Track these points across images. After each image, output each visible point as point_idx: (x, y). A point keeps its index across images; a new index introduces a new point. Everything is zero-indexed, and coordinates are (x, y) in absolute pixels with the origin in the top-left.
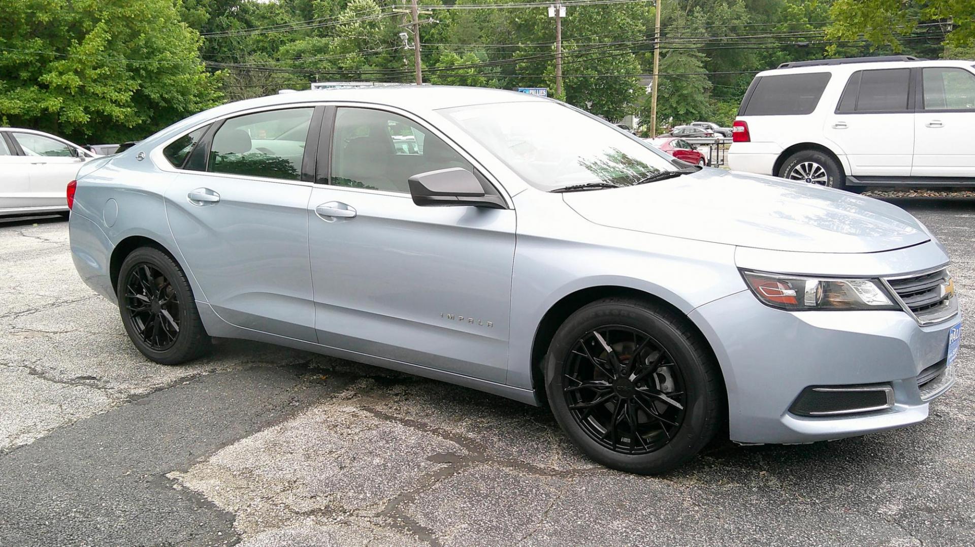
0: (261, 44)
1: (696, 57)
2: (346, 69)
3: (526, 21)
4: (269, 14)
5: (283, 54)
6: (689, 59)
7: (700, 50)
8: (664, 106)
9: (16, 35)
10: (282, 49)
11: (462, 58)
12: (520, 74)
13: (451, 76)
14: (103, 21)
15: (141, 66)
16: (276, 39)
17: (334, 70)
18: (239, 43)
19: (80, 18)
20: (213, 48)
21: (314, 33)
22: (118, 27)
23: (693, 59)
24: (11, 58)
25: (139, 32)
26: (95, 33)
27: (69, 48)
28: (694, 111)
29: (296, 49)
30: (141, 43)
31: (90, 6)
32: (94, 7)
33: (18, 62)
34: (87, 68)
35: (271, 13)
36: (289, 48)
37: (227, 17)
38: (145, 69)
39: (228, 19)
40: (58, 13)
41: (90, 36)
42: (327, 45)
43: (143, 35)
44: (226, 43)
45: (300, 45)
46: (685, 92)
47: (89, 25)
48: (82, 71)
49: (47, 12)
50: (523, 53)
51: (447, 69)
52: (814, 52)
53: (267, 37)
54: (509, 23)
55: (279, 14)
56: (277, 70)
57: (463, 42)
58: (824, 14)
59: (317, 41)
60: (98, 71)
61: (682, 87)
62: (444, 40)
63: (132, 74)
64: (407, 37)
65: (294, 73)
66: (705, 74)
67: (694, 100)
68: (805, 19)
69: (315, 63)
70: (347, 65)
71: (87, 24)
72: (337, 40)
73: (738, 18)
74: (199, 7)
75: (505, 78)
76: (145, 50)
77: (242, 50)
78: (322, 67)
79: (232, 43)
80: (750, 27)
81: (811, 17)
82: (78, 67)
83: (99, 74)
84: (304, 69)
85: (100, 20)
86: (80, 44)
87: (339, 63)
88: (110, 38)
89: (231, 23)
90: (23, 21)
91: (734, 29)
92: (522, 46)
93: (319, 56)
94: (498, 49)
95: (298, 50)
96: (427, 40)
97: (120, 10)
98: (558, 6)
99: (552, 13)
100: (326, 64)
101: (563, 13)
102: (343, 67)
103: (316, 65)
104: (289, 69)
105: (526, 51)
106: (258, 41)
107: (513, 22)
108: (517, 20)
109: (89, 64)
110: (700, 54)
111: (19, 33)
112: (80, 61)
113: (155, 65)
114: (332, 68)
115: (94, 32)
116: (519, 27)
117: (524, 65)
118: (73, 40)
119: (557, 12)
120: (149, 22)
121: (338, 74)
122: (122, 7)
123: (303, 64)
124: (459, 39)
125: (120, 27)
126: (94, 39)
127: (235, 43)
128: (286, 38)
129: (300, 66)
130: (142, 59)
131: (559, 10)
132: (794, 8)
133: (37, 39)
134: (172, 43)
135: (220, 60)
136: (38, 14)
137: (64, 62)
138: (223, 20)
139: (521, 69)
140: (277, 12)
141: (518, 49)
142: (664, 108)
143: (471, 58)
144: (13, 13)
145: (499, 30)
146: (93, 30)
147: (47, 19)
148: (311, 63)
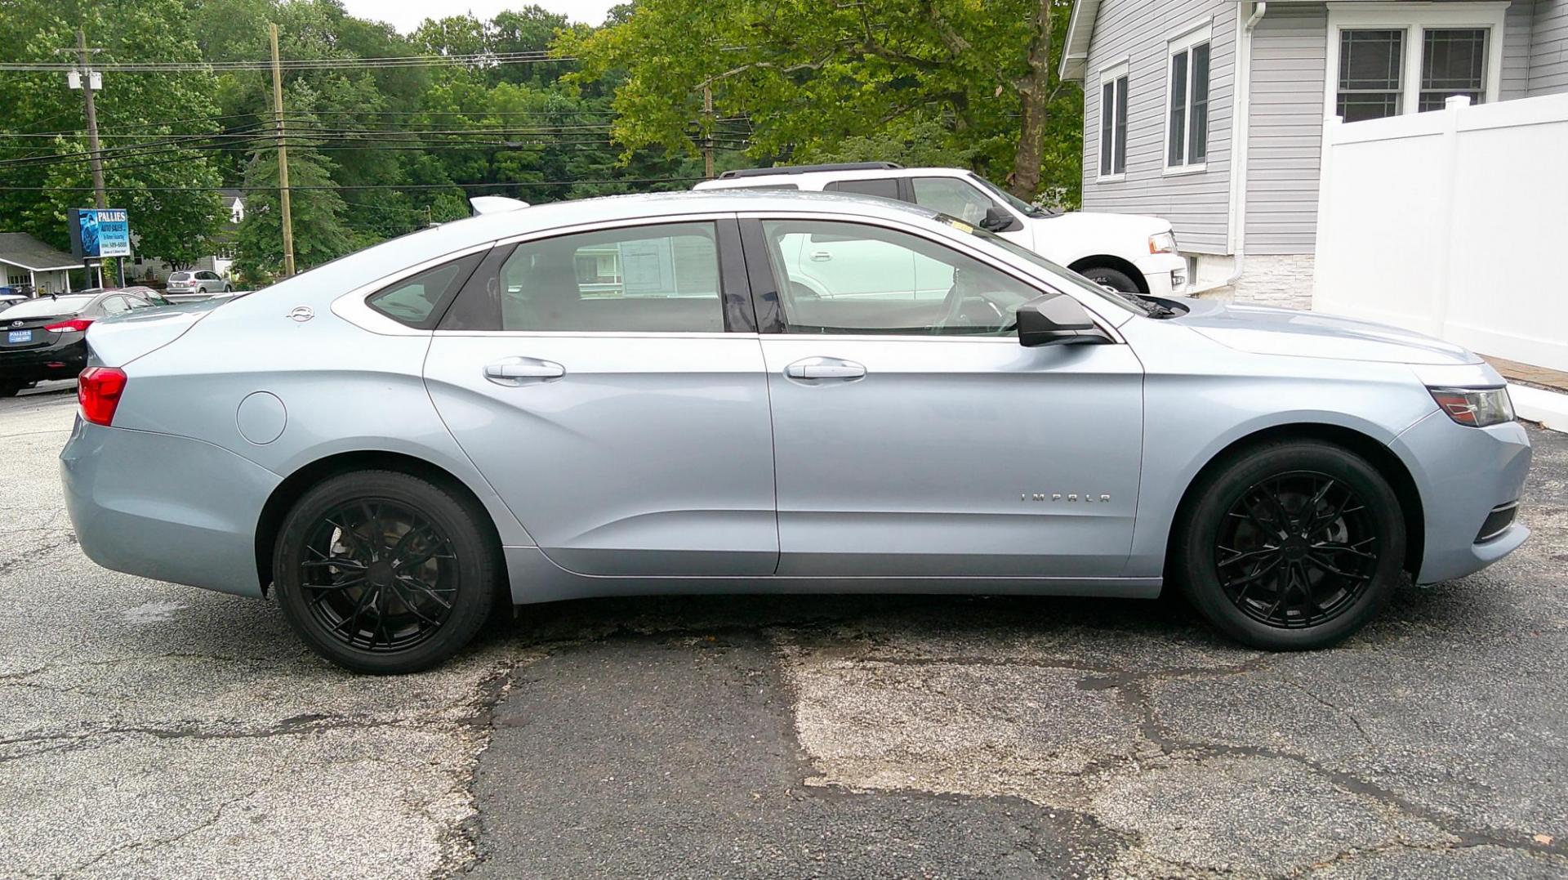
1: (316, 161)
6: (306, 165)
7: (322, 150)
8: (273, 240)
23: (312, 165)
28: (324, 249)
46: (306, 218)
52: (476, 157)
58: (482, 101)
61: (299, 209)
66: (334, 189)
67: (323, 231)
68: (455, 107)
73: (367, 101)
80: (384, 116)
81: (463, 104)
91: (360, 118)
98: (86, 69)
99: (75, 82)
101: (96, 83)
110: (322, 157)
119: (85, 80)
131: (88, 78)
132: (437, 90)
142: (274, 243)
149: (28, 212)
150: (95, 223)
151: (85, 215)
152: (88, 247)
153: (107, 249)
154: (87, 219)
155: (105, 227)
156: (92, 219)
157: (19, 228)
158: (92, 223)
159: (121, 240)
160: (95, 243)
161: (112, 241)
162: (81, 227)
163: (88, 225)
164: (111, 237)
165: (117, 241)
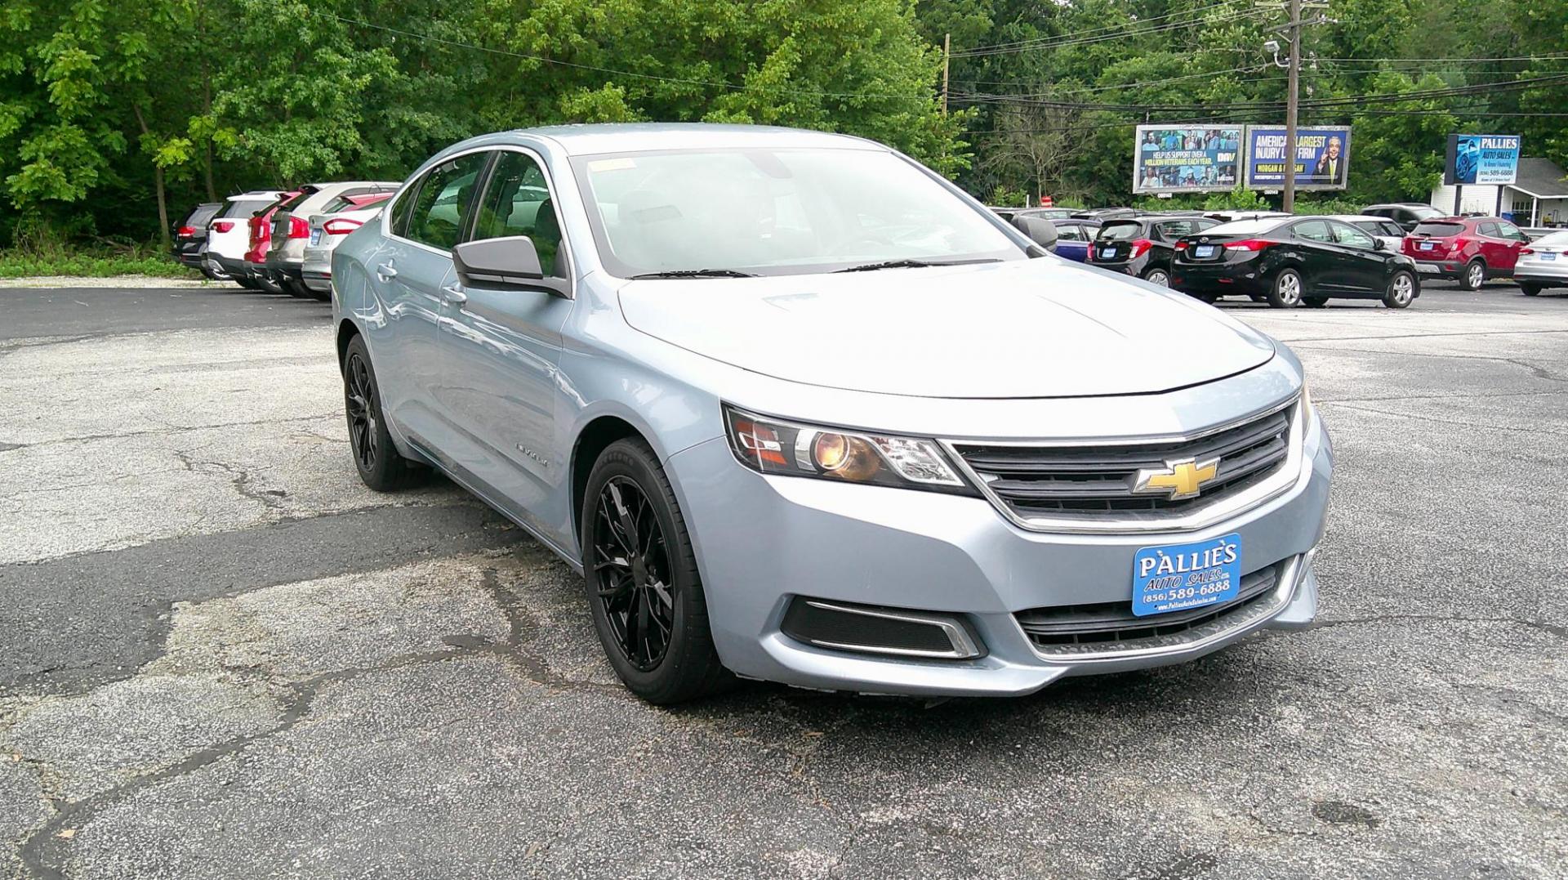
0: (1077, 65)
2: (1207, 104)
3: (1548, 17)
4: (1095, 17)
5: (1107, 81)
9: (678, 56)
10: (1107, 71)
11: (1415, 82)
12: (1526, 111)
13: (1389, 115)
14: (793, 35)
15: (842, 100)
16: (1102, 56)
17: (1187, 104)
18: (1034, 63)
19: (764, 31)
20: (994, 73)
21: (1164, 45)
22: (814, 43)
24: (669, 89)
25: (845, 50)
26: (781, 52)
27: (744, 76)
29: (1129, 70)
30: (847, 65)
31: (777, 13)
32: (782, 15)
33: (677, 95)
34: (765, 104)
35: (1099, 14)
36: (1117, 70)
37: (1021, 22)
38: (847, 104)
39: (1021, 26)
40: (733, 24)
41: (773, 57)
42: (1180, 65)
43: (848, 53)
44: (1014, 64)
45: (1137, 64)
47: (774, 40)
48: (759, 109)
49: (718, 25)
50: (1536, 73)
51: (1385, 100)
53: (1088, 53)
54: (1515, 21)
55: (1112, 15)
56: (1095, 106)
57: (1425, 54)
59: (1166, 58)
60: (780, 109)
62: (1393, 52)
63: (828, 112)
64: (1278, 47)
65: (1118, 110)
69: (1157, 95)
70: (1211, 97)
71: (772, 38)
72: (1200, 54)
74: (978, 9)
75: (1497, 117)
76: (850, 77)
77: (1038, 75)
78: (1167, 100)
79: (1023, 63)
82: (752, 103)
83: (782, 113)
84: (1137, 103)
85: (789, 33)
86: (759, 69)
87: (1197, 94)
88: (800, 60)
89: (1025, 32)
90: (687, 37)
92: (1537, 60)
93: (1164, 82)
94: (1489, 67)
95: (1131, 74)
96: (1360, 52)
97: (819, 18)
100: (1174, 95)
102: (1203, 100)
103: (1158, 96)
104: (1113, 103)
105: (1543, 69)
106: (1074, 61)
107: (1522, 19)
108: (1531, 13)
109: (769, 98)
111: (682, 55)
112: (757, 94)
113: (859, 99)
114: (1183, 102)
115: (778, 51)
116: (1534, 27)
117: (1537, 94)
118: (751, 64)
120: (860, 34)
121: (1194, 111)
122: (823, 13)
123: (1136, 95)
124: (1418, 51)
125: (816, 43)
126: (777, 61)
127: (1027, 64)
128: (1119, 54)
129: (1131, 100)
130: (845, 89)
133: (704, 62)
134: (889, 67)
135: (1002, 91)
136: (705, 28)
137: (736, 95)
138: (1014, 28)
139: (1530, 101)
140: (1109, 12)
141: (1529, 66)
143: (1433, 82)
144: (675, 26)
145: (1494, 32)
146: (777, 48)
147: (717, 35)
148: (1149, 93)
149: (1553, 141)
150: (1477, 149)
151: (1465, 142)
152: (1462, 174)
153: (1485, 177)
154: (1467, 145)
155: (1487, 154)
156: (1473, 145)
157: (1542, 154)
158: (1472, 149)
159: (1507, 169)
160: (1472, 170)
161: (1493, 169)
162: (1457, 153)
163: (1467, 151)
164: (1494, 165)
165: (1501, 169)
